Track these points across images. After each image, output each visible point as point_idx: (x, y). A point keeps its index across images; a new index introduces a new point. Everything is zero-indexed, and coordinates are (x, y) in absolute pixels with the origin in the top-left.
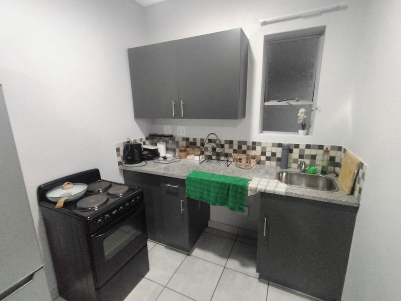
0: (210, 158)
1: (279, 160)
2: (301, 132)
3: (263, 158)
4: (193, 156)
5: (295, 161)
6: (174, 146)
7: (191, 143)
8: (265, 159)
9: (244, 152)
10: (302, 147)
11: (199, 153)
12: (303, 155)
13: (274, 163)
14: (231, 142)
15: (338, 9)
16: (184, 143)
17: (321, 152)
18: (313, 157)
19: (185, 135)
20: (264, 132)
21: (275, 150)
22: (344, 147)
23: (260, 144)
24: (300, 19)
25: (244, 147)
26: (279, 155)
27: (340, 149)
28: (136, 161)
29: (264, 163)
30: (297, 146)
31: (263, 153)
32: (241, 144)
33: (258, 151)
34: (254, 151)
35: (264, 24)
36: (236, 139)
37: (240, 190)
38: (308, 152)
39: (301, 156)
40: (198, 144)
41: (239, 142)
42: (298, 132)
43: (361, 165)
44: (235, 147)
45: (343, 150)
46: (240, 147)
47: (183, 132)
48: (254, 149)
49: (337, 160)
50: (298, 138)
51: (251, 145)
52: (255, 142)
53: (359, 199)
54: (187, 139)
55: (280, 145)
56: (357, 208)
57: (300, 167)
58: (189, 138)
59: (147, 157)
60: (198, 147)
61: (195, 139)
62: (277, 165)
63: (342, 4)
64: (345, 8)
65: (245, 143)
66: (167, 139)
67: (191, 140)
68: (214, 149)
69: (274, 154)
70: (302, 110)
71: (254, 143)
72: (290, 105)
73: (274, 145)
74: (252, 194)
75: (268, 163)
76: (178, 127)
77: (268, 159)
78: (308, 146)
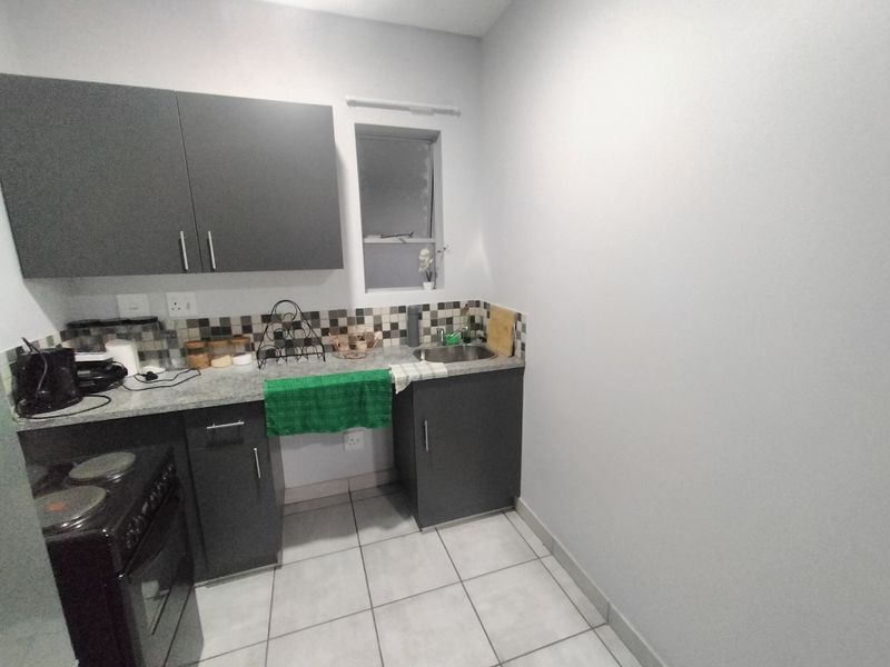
0: (271, 354)
1: (403, 333)
2: (428, 285)
3: (379, 335)
4: (228, 357)
5: (427, 332)
6: (164, 345)
7: (216, 331)
8: (381, 337)
9: (344, 331)
10: (434, 307)
11: (242, 349)
12: (436, 321)
13: (396, 341)
14: (315, 315)
15: (451, 113)
16: (196, 332)
17: (457, 311)
18: (449, 321)
19: (196, 314)
20: (370, 290)
21: (395, 318)
22: (482, 300)
23: (370, 311)
24: (406, 112)
25: (342, 322)
26: (403, 326)
27: (477, 304)
28: (70, 397)
29: (380, 344)
30: (426, 307)
31: (378, 327)
32: (334, 316)
33: (368, 326)
34: (361, 326)
35: (352, 103)
36: (324, 308)
37: (382, 389)
38: (442, 314)
39: (434, 323)
40: (237, 329)
41: (331, 313)
42: (422, 285)
43: (519, 317)
44: (325, 324)
45: (482, 305)
46: (334, 322)
47: (188, 306)
48: (361, 321)
49: (477, 320)
50: (424, 295)
51: (354, 315)
52: (362, 310)
53: (523, 357)
54: (204, 322)
55: (402, 309)
56: (523, 368)
57: (435, 338)
58: (207, 320)
59: (96, 381)
60: (237, 336)
61: (225, 320)
62: (401, 343)
63: (456, 109)
64: (459, 114)
65: (343, 313)
66: (138, 328)
67: (215, 323)
68: (278, 335)
69: (394, 326)
70: (425, 252)
71: (360, 312)
72: (405, 243)
73: (393, 310)
74: (401, 390)
75: (387, 342)
76: (170, 295)
77: (387, 335)
78: (441, 306)
